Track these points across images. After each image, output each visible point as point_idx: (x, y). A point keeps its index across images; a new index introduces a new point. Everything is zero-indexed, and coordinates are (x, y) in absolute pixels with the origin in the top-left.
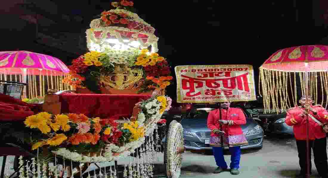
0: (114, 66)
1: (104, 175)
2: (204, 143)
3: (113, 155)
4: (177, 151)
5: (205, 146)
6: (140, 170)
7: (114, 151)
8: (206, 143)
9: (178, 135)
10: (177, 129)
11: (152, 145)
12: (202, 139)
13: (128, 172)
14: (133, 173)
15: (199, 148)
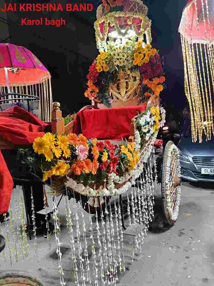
0: (118, 70)
1: (109, 213)
2: (200, 173)
3: (115, 187)
4: (174, 183)
5: (202, 176)
6: (142, 206)
7: (116, 182)
8: (202, 173)
9: (174, 162)
10: (173, 153)
11: (151, 175)
12: (198, 167)
13: (131, 209)
14: (136, 211)
15: (196, 180)
